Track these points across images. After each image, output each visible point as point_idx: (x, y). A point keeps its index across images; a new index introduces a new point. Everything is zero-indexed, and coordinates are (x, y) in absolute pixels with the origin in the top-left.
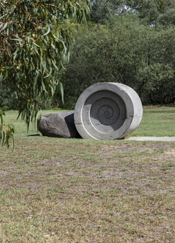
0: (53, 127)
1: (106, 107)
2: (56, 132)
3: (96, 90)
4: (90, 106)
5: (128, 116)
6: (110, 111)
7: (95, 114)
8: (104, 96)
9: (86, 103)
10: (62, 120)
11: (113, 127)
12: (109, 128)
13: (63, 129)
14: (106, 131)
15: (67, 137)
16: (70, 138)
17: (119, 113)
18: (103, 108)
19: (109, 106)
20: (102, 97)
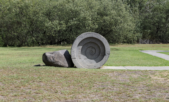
0: (57, 60)
1: (91, 48)
2: (59, 64)
3: (86, 37)
4: (81, 47)
5: (106, 54)
6: (94, 50)
7: (84, 52)
8: (90, 41)
9: (79, 45)
10: (62, 56)
11: (95, 61)
12: (93, 61)
13: (64, 62)
14: (91, 63)
15: (66, 67)
16: (68, 67)
17: (100, 52)
18: (89, 48)
19: (93, 47)
20: (89, 41)
